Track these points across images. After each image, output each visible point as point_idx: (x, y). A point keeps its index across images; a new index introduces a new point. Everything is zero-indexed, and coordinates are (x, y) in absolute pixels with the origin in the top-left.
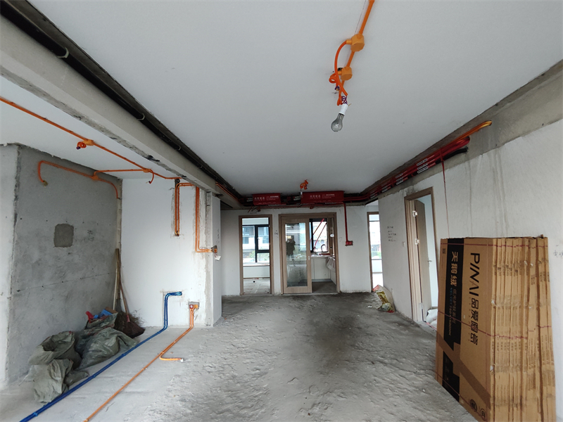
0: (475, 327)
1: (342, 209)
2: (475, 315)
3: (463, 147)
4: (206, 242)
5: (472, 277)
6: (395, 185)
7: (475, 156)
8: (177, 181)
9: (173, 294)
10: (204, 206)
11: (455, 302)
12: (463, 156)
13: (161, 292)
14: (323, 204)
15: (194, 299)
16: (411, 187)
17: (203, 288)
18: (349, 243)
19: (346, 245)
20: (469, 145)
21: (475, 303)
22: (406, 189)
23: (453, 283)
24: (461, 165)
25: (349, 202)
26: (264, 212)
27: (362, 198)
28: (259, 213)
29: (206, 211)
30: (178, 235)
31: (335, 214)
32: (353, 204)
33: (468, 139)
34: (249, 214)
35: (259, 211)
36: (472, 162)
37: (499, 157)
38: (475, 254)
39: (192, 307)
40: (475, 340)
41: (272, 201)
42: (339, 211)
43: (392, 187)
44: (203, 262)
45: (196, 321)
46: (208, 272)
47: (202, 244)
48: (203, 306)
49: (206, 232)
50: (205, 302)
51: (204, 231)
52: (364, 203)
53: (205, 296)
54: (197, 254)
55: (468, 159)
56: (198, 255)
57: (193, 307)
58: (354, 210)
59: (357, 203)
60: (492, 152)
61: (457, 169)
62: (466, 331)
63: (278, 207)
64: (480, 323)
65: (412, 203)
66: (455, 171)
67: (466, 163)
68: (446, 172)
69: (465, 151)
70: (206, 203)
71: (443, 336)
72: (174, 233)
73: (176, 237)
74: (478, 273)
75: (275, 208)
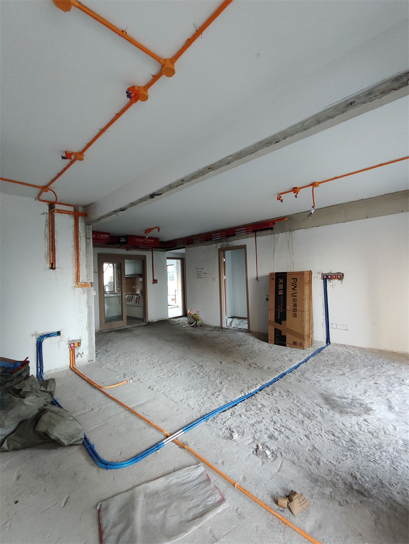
0: (295, 310)
1: (150, 253)
2: (295, 305)
3: (271, 227)
4: (87, 276)
5: (293, 289)
6: (211, 240)
7: (278, 233)
8: (51, 206)
9: (48, 335)
10: (84, 238)
11: (282, 302)
12: (270, 231)
13: (32, 335)
14: (136, 247)
15: (74, 337)
16: (226, 243)
17: (85, 324)
18: (155, 281)
19: (153, 283)
20: (275, 227)
21: (294, 300)
22: (220, 244)
23: (281, 293)
24: (269, 236)
25: (156, 248)
27: (168, 245)
29: (86, 244)
30: (54, 269)
31: (145, 257)
32: (158, 249)
33: (274, 223)
36: (276, 235)
37: (292, 235)
38: (294, 279)
39: (72, 345)
40: (295, 316)
41: (102, 240)
42: (148, 254)
43: (206, 240)
44: (84, 298)
45: (78, 360)
46: (89, 307)
47: (83, 278)
48: (85, 343)
49: (87, 266)
50: (87, 338)
51: (84, 265)
52: (165, 250)
53: (87, 332)
54: (77, 289)
55: (274, 234)
56: (79, 290)
57: (74, 346)
58: (158, 254)
59: (160, 249)
60: (288, 232)
61: (265, 237)
62: (289, 314)
64: (298, 308)
65: (223, 253)
66: (263, 239)
67: (272, 235)
68: (257, 238)
69: (272, 229)
70: (86, 236)
71: (274, 321)
72: (49, 265)
73: (51, 270)
74: (296, 287)
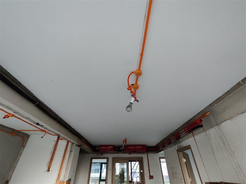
1: (146, 155)
3: (200, 124)
4: (65, 176)
6: (171, 143)
7: (208, 129)
8: (59, 137)
10: (69, 152)
12: (201, 129)
14: (135, 152)
16: (179, 144)
18: (151, 177)
19: (150, 179)
20: (203, 123)
22: (176, 145)
24: (202, 134)
25: (149, 151)
26: (105, 155)
27: (156, 149)
28: (102, 156)
29: (70, 155)
30: (49, 171)
31: (142, 158)
32: (151, 152)
33: (201, 121)
34: (97, 157)
35: (102, 155)
36: (207, 132)
37: (221, 129)
41: (109, 150)
42: (144, 156)
43: (169, 144)
47: (62, 178)
52: (157, 152)
55: (205, 131)
58: (152, 156)
59: (153, 152)
60: (216, 127)
61: (200, 135)
63: (112, 153)
65: (181, 154)
66: (199, 137)
67: (204, 133)
68: (195, 137)
69: (201, 126)
70: (71, 150)
72: (47, 169)
73: (47, 172)
75: (111, 153)
